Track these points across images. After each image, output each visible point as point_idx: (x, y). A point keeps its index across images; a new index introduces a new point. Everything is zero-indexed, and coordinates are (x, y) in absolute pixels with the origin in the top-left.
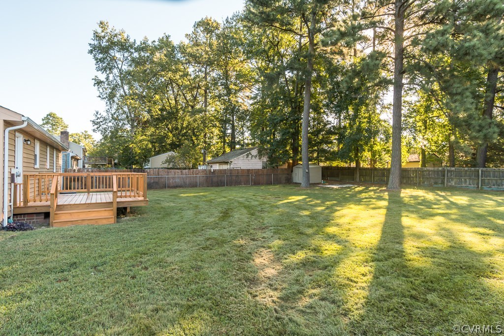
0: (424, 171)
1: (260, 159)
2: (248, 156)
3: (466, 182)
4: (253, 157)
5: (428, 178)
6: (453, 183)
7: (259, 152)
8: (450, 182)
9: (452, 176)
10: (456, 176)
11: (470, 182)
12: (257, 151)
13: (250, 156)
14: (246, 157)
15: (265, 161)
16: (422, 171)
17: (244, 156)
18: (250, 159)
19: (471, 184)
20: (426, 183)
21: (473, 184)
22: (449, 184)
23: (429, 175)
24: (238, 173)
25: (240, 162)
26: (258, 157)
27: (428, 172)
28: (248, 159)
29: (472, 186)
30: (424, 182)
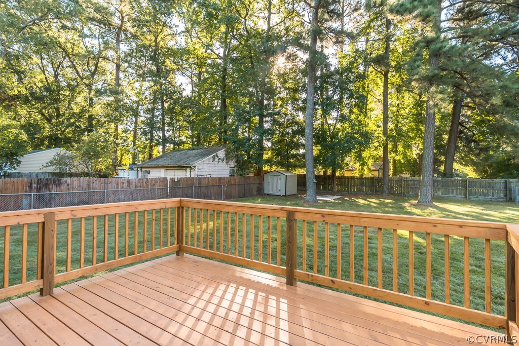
0: (409, 181)
1: (227, 163)
2: (214, 158)
3: (453, 193)
4: (220, 160)
5: (413, 188)
6: (440, 193)
7: (226, 155)
8: (436, 192)
9: (439, 186)
10: (442, 186)
11: (457, 192)
12: (224, 153)
13: (217, 159)
14: (212, 160)
15: (233, 166)
16: (407, 181)
17: (209, 159)
18: (217, 163)
19: (458, 193)
20: (410, 193)
21: (461, 194)
22: (436, 194)
23: (414, 185)
24: (208, 183)
25: (205, 167)
26: (225, 161)
27: (413, 182)
28: (214, 163)
29: (460, 196)
30: (409, 193)
